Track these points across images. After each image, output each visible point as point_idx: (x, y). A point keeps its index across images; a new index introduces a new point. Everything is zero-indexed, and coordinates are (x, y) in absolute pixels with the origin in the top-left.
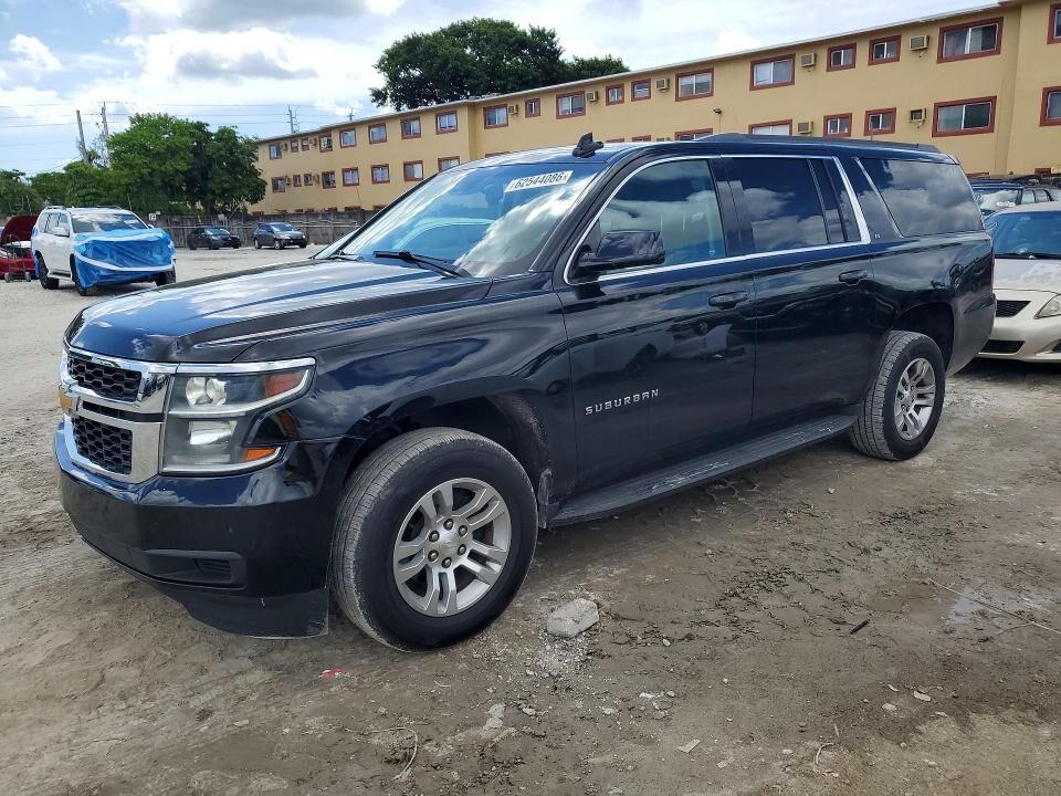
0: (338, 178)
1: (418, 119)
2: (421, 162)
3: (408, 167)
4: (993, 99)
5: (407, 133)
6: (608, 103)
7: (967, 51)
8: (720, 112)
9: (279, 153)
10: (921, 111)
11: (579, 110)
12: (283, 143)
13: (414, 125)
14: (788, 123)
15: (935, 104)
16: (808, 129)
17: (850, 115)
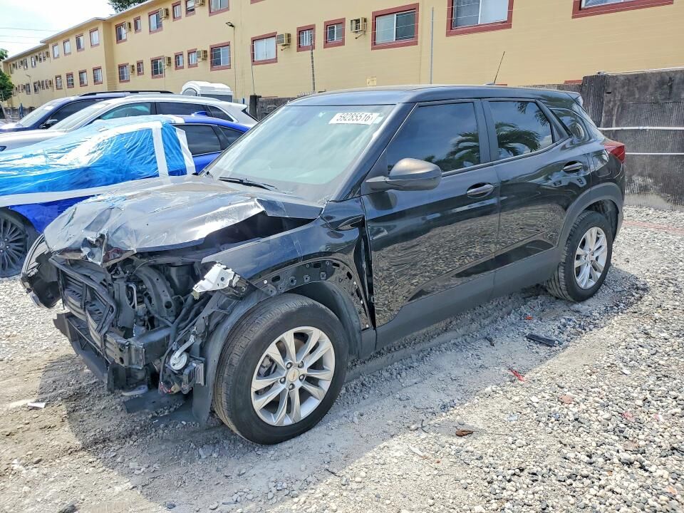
1: (82, 35)
2: (86, 71)
3: (81, 75)
4: (416, 6)
6: (175, 18)
8: (232, 26)
10: (359, 21)
11: (160, 27)
12: (35, 55)
14: (273, 36)
15: (373, 13)
16: (285, 41)
17: (314, 25)
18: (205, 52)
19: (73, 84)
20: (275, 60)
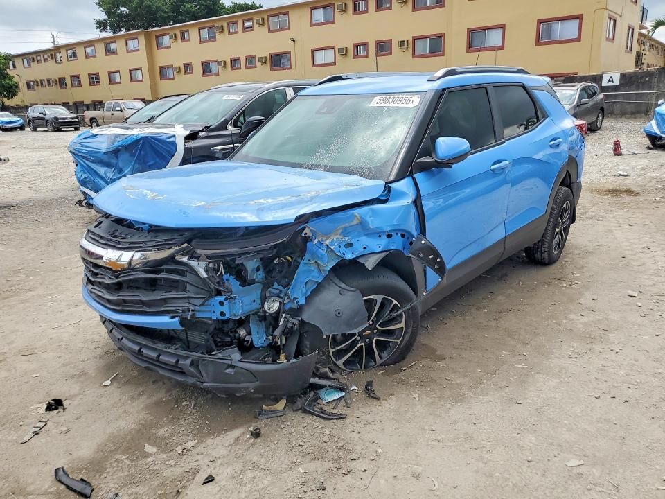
0: (68, 81)
1: (115, 42)
2: (119, 72)
3: (112, 75)
4: (443, 35)
5: (108, 51)
6: (230, 33)
7: (428, 5)
8: (294, 41)
9: (29, 65)
10: (404, 41)
11: (212, 38)
12: (31, 57)
13: (113, 46)
14: (333, 48)
15: (413, 37)
16: (343, 52)
17: (367, 43)
18: (266, 58)
19: (99, 82)
20: (334, 64)
